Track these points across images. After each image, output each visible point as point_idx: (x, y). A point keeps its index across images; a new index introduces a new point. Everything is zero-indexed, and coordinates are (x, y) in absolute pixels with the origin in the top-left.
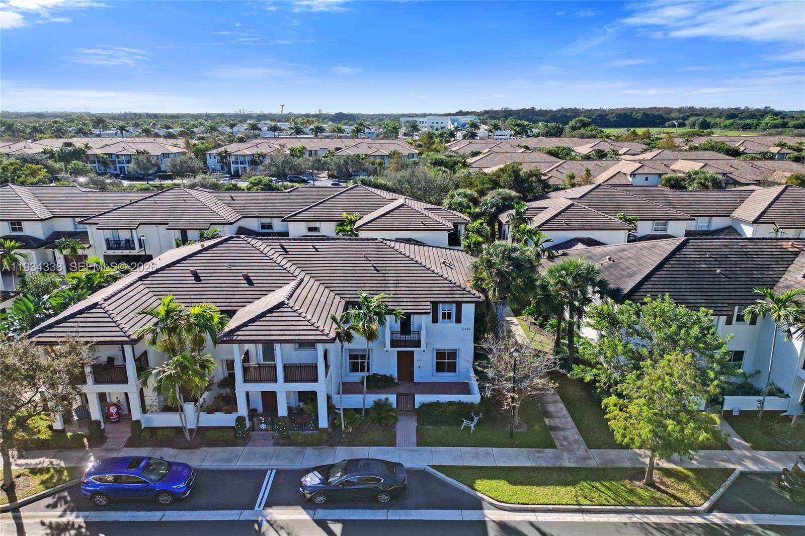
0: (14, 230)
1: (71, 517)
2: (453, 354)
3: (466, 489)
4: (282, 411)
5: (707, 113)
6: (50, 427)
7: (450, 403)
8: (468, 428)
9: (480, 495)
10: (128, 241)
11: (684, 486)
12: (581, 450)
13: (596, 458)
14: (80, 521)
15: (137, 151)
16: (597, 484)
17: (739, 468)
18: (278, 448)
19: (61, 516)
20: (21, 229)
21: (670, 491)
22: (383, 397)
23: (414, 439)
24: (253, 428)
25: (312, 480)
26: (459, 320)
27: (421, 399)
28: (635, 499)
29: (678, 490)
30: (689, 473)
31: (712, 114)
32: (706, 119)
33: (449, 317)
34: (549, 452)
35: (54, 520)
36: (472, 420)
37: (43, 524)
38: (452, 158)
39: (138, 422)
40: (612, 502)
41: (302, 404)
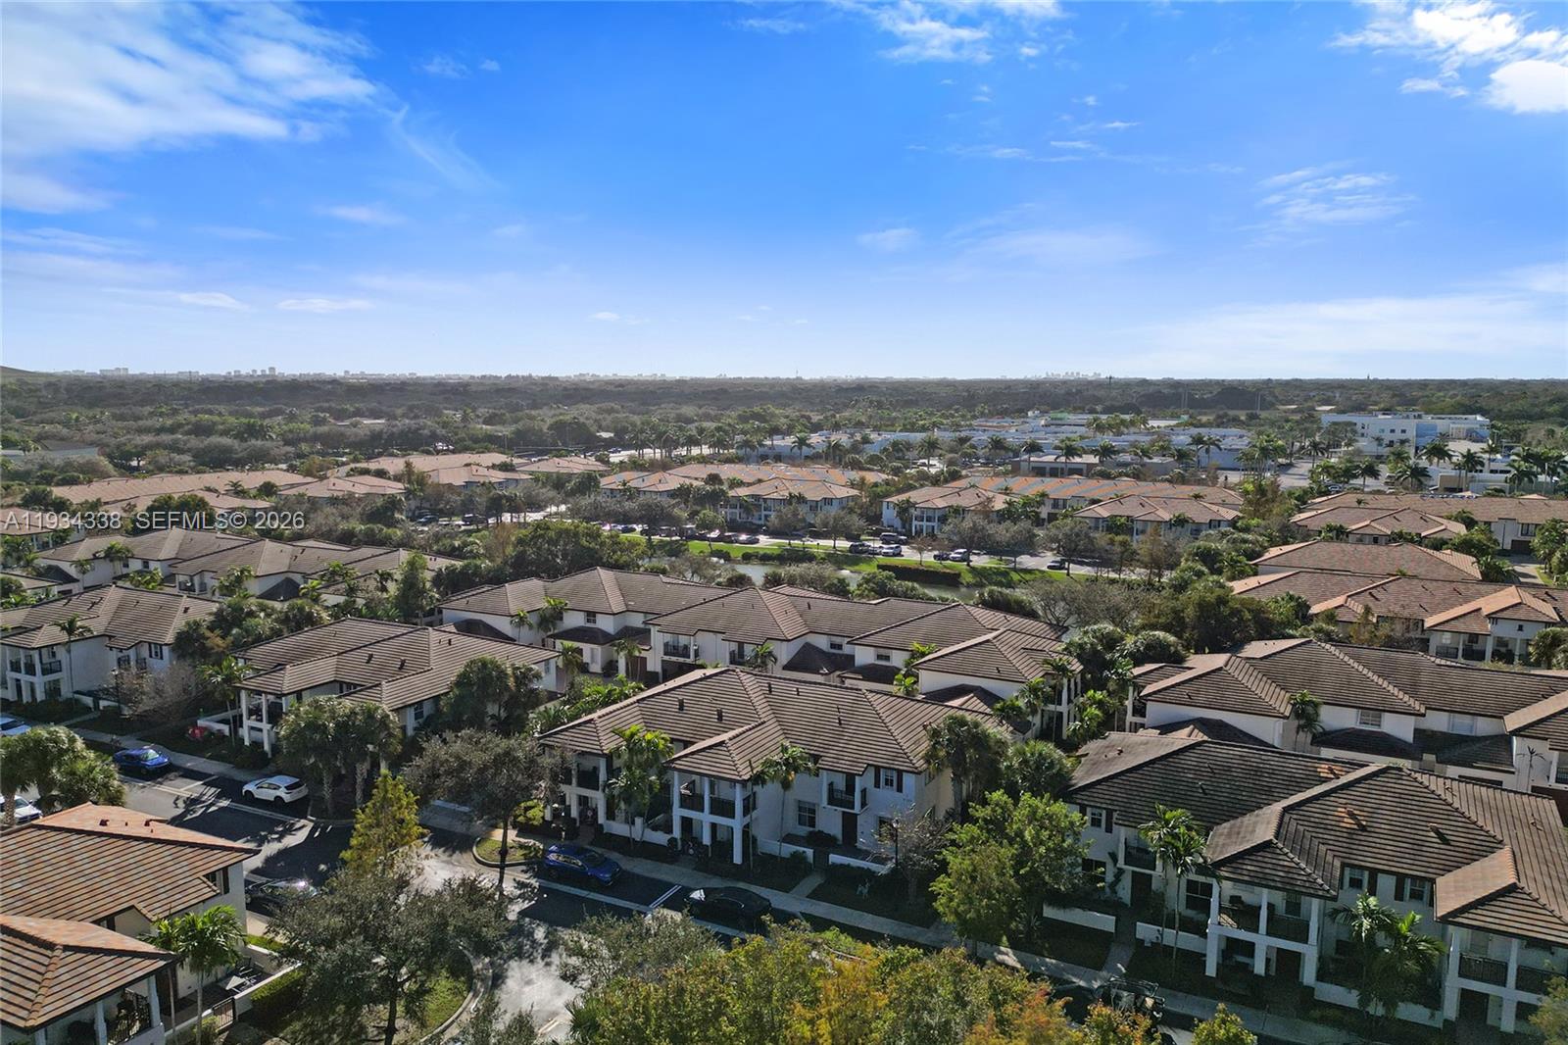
0: (588, 621)
1: (532, 881)
7: (858, 869)
10: (685, 648)
18: (695, 872)
19: (527, 878)
20: (594, 622)
22: (802, 849)
23: (809, 891)
24: (681, 851)
26: (899, 789)
27: (834, 858)
36: (865, 886)
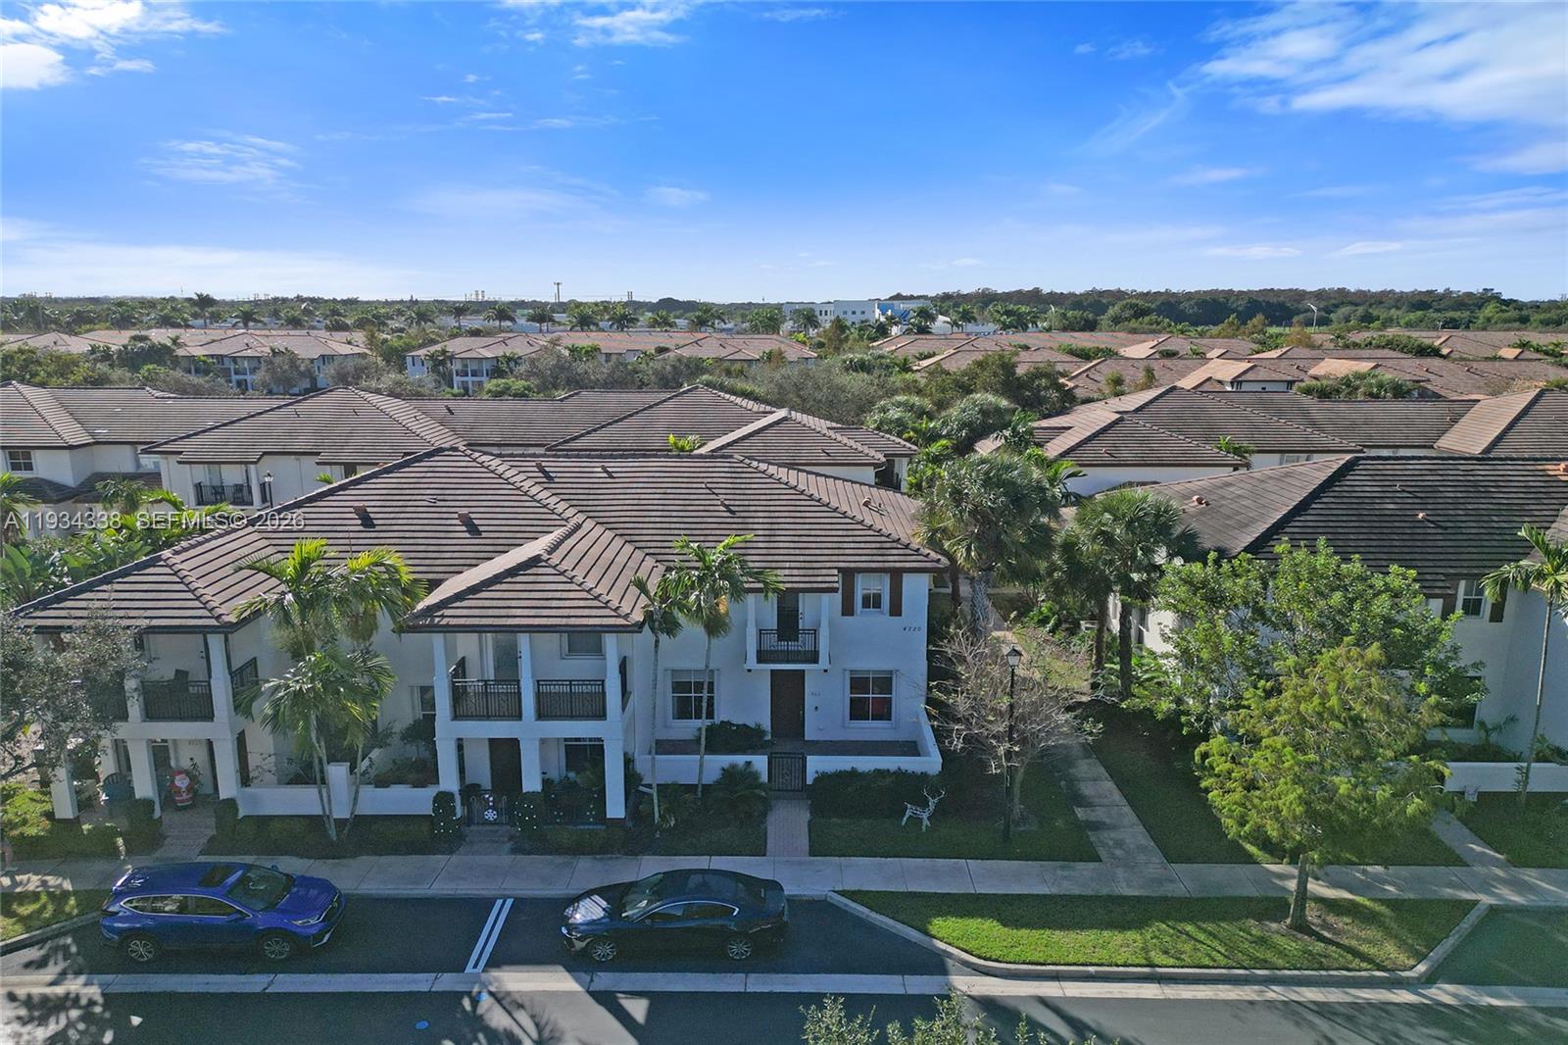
0: (15, 467)
1: (74, 985)
2: (885, 682)
3: (914, 935)
4: (531, 783)
5: (1373, 301)
6: (49, 815)
7: (880, 773)
8: (916, 821)
9: (941, 945)
10: (239, 488)
11: (1371, 933)
12: (1153, 864)
13: (1186, 880)
14: (94, 992)
15: (273, 350)
16: (1189, 928)
17: (1486, 900)
18: (519, 857)
19: (53, 984)
20: (29, 467)
21: (1345, 942)
22: (740, 759)
23: (804, 842)
24: (468, 820)
25: (588, 911)
26: (896, 610)
27: (817, 765)
28: (1269, 956)
29: (1358, 938)
30: (1382, 909)
31: (1381, 303)
32: (1370, 311)
33: (877, 604)
34: (1085, 869)
35: (36, 991)
36: (925, 804)
37: (12, 997)
38: (883, 361)
39: (231, 803)
40: (1222, 961)
41: (572, 775)
